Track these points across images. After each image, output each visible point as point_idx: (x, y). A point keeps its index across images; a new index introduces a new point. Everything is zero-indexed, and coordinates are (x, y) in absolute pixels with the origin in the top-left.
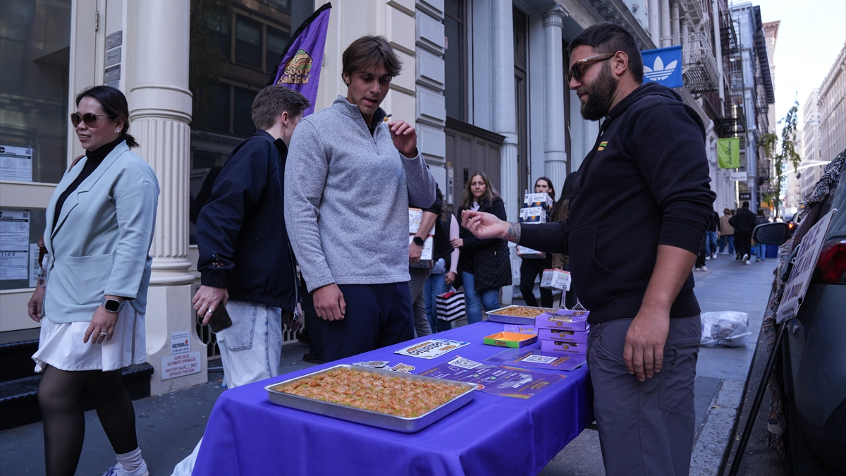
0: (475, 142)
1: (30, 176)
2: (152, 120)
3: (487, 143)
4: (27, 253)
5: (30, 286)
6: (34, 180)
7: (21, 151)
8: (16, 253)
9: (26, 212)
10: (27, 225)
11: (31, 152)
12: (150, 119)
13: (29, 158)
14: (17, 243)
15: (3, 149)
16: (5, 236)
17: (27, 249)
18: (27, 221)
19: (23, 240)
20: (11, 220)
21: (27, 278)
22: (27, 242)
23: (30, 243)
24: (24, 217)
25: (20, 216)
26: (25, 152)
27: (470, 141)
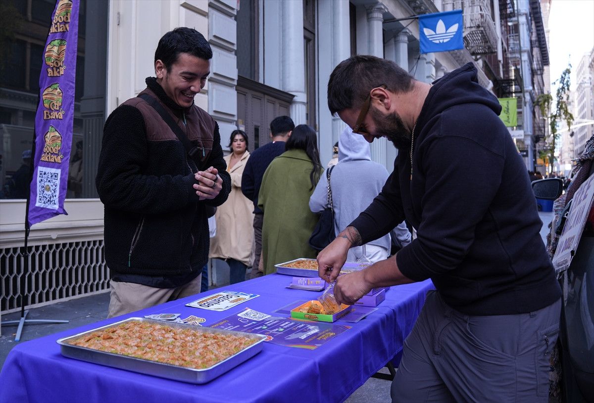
0: (266, 101)
3: (277, 101)
27: (260, 99)
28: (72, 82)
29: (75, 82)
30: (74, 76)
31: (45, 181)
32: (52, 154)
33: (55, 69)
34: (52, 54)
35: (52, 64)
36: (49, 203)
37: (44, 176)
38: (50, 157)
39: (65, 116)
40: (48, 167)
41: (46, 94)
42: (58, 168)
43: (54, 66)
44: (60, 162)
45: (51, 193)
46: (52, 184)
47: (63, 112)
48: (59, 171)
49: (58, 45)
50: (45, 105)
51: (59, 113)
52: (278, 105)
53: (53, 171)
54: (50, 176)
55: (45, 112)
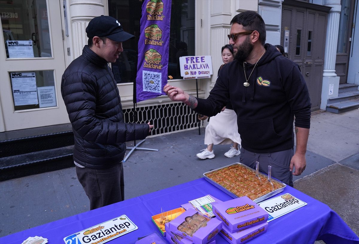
0: (308, 13)
1: (33, 54)
2: (79, 22)
4: (36, 92)
5: (40, 107)
6: (35, 56)
7: (26, 42)
8: (31, 92)
9: (33, 73)
10: (35, 78)
11: (32, 43)
12: (78, 22)
13: (31, 45)
14: (31, 87)
15: (18, 42)
16: (25, 85)
17: (36, 90)
18: (34, 77)
19: (33, 86)
20: (26, 77)
21: (38, 104)
22: (36, 86)
23: (37, 87)
24: (32, 75)
25: (30, 75)
26: (28, 43)
27: (303, 12)
28: (169, 26)
29: (170, 25)
30: (170, 22)
31: (149, 78)
32: (154, 64)
33: (153, 16)
34: (151, 7)
35: (152, 13)
36: (154, 90)
37: (148, 76)
38: (152, 66)
39: (164, 44)
40: (151, 71)
41: (147, 30)
42: (159, 72)
43: (153, 15)
44: (161, 69)
45: (155, 85)
46: (155, 80)
47: (163, 42)
48: (160, 74)
49: (156, 2)
50: (146, 36)
51: (160, 42)
52: (318, 15)
53: (156, 73)
54: (153, 76)
55: (146, 40)
